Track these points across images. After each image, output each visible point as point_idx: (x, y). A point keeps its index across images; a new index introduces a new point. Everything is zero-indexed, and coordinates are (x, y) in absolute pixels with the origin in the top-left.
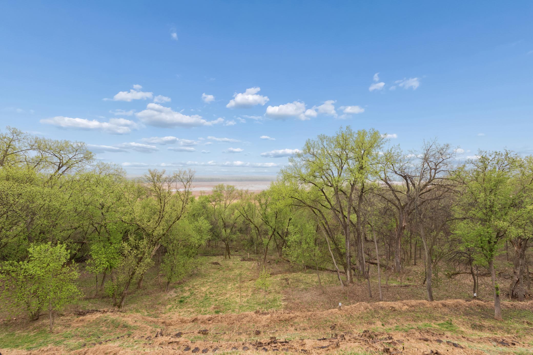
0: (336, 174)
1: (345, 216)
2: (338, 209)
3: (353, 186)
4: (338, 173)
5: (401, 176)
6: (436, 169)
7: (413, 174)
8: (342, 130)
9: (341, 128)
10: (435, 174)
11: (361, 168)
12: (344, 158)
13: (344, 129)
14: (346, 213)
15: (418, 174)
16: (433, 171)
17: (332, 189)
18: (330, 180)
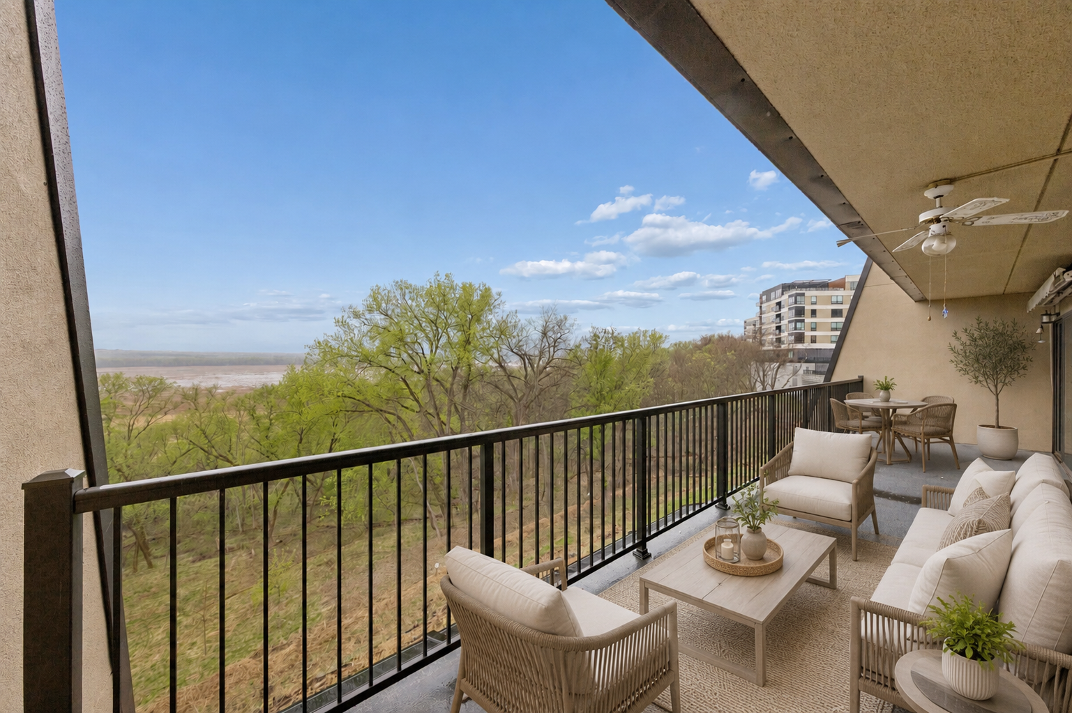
0: (427, 352)
1: (442, 422)
2: (431, 411)
3: (455, 370)
4: (432, 351)
5: (518, 355)
6: (554, 346)
7: (532, 353)
8: (438, 278)
9: (438, 275)
10: (554, 352)
11: (468, 342)
12: (441, 325)
13: (442, 278)
14: (444, 418)
15: (537, 353)
16: (552, 349)
17: (421, 378)
18: (419, 362)
